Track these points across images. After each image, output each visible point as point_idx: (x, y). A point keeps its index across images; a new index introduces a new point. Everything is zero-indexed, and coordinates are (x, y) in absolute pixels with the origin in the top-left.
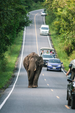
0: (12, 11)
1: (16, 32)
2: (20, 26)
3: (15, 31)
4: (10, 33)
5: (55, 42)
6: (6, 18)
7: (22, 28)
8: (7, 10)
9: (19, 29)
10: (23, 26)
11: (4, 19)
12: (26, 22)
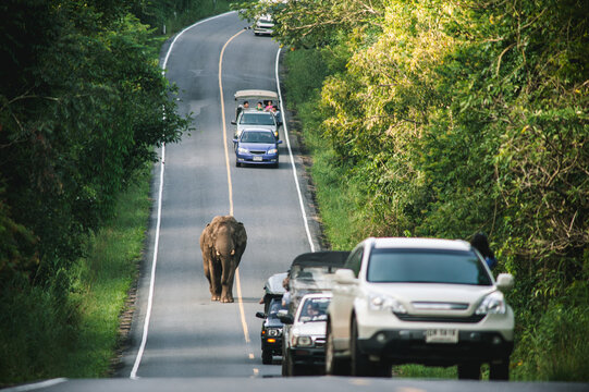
0: (106, 92)
1: (121, 171)
2: (138, 144)
3: (116, 166)
4: (97, 173)
5: (334, 206)
6: (82, 120)
7: (147, 152)
8: (87, 89)
9: (135, 154)
10: (153, 144)
11: (73, 125)
12: (162, 125)
